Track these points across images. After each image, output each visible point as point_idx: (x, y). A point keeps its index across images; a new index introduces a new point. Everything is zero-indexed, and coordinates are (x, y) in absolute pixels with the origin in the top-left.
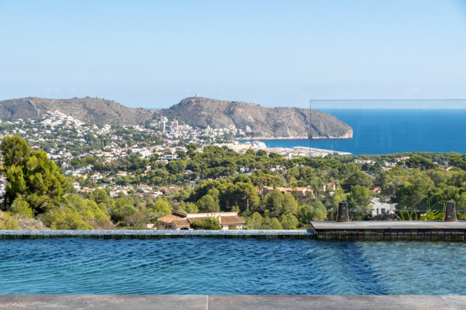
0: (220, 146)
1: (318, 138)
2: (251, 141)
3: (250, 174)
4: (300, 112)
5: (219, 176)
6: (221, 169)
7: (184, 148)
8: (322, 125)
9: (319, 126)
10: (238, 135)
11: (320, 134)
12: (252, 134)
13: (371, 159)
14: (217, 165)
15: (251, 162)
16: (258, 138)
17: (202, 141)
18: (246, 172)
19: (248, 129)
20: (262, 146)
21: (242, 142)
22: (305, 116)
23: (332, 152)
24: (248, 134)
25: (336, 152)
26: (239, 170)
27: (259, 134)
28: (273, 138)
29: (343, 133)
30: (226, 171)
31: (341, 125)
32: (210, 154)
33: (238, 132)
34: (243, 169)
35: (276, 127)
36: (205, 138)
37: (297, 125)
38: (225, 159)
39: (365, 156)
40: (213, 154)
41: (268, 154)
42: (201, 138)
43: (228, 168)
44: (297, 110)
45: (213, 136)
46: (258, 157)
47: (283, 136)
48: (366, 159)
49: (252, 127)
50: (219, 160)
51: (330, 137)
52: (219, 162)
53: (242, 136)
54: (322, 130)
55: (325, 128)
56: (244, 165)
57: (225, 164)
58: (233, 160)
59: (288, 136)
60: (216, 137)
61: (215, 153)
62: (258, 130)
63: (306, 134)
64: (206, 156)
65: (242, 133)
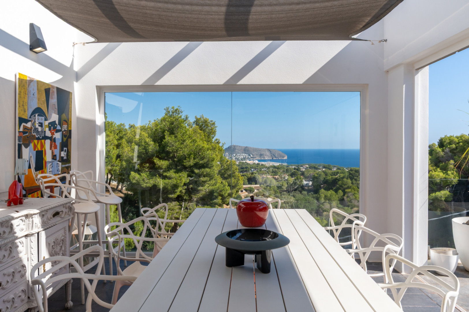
0: (243, 162)
1: (275, 159)
2: (253, 160)
4: (269, 150)
6: (245, 169)
8: (277, 154)
9: (275, 155)
10: (248, 158)
11: (276, 157)
12: (253, 158)
13: (294, 166)
14: (244, 168)
15: (255, 167)
16: (255, 159)
17: (236, 160)
18: (253, 170)
20: (257, 162)
21: (250, 160)
22: (271, 152)
23: (280, 164)
24: (251, 158)
25: (282, 164)
27: (255, 158)
28: (260, 159)
29: (283, 157)
31: (283, 154)
32: (241, 165)
33: (248, 157)
34: (252, 170)
35: (261, 155)
36: (238, 159)
37: (268, 154)
38: (246, 166)
39: (292, 165)
41: (260, 164)
43: (248, 169)
44: (268, 149)
45: (240, 158)
46: (257, 165)
47: (263, 158)
48: (293, 166)
49: (253, 155)
50: (244, 166)
51: (280, 158)
52: (244, 167)
53: (250, 158)
54: (277, 156)
56: (253, 168)
57: (246, 168)
58: (249, 166)
59: (265, 158)
60: (241, 159)
62: (255, 156)
63: (271, 157)
64: (239, 165)
65: (249, 157)
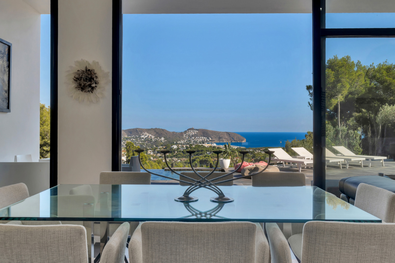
0: (200, 145)
1: (234, 142)
2: (211, 143)
3: (210, 154)
4: (228, 134)
5: (200, 155)
6: (200, 152)
7: (188, 145)
8: (235, 138)
9: (234, 138)
10: (207, 141)
11: (235, 141)
12: (211, 141)
13: (252, 149)
14: (199, 151)
15: (211, 150)
16: (214, 142)
17: (195, 143)
19: (210, 139)
20: (215, 145)
21: (208, 143)
22: (229, 135)
23: (238, 147)
24: (210, 141)
25: (240, 147)
26: (207, 153)
27: (214, 141)
28: (219, 142)
29: (243, 140)
30: (202, 153)
31: (242, 138)
32: (197, 148)
33: (207, 140)
35: (220, 138)
36: (196, 142)
37: (227, 138)
38: (202, 149)
40: (198, 147)
41: (217, 148)
42: (194, 142)
43: (203, 152)
44: (227, 133)
45: (198, 141)
46: (213, 148)
47: (222, 141)
49: (211, 138)
50: (200, 149)
51: (238, 142)
52: (200, 150)
53: (208, 141)
54: (235, 139)
55: (237, 139)
56: (208, 151)
57: (202, 151)
58: (204, 149)
59: (224, 141)
60: (199, 142)
61: (199, 147)
62: (214, 139)
63: (230, 140)
64: (195, 148)
65: (208, 140)
